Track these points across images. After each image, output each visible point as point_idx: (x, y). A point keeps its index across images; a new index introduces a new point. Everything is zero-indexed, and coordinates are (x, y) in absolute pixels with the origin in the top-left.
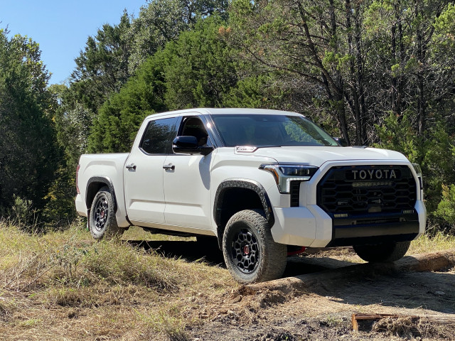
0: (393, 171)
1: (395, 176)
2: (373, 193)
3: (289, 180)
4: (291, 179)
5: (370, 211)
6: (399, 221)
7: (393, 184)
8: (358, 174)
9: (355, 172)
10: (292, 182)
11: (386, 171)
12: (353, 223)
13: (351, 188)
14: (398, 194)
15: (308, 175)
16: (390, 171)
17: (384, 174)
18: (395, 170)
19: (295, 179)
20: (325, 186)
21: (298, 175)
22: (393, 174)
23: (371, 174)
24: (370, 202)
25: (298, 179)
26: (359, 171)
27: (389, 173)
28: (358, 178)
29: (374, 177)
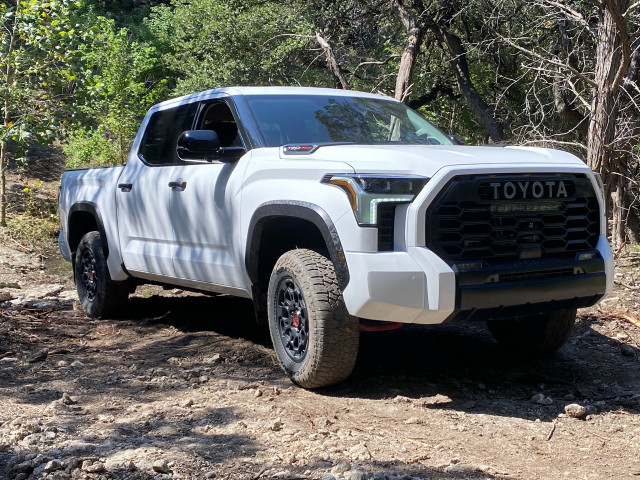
0: (562, 184)
1: (565, 192)
2: (528, 224)
3: (375, 202)
4: (379, 200)
5: (524, 255)
6: (572, 274)
7: (562, 208)
8: (500, 190)
9: (496, 185)
10: (380, 206)
11: (551, 184)
12: (493, 279)
13: (487, 215)
14: (572, 224)
15: (411, 193)
16: (557, 183)
17: (546, 188)
18: (565, 182)
19: (386, 200)
20: (442, 211)
21: (391, 192)
22: (562, 191)
23: (524, 190)
24: (521, 241)
25: (392, 200)
26: (503, 184)
27: (555, 188)
28: (502, 197)
29: (530, 196)
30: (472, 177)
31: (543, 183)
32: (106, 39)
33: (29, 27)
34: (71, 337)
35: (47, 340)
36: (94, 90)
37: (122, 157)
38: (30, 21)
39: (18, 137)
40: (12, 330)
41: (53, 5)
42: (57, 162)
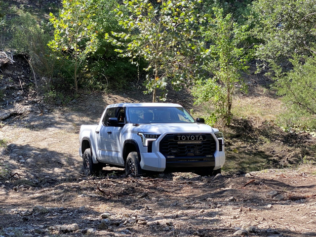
0: (201, 136)
3: (147, 140)
8: (181, 138)
9: (179, 136)
11: (197, 136)
13: (177, 144)
15: (156, 138)
16: (199, 136)
17: (196, 138)
19: (150, 140)
21: (152, 138)
22: (201, 138)
23: (188, 138)
26: (181, 136)
27: (199, 138)
28: (181, 139)
29: (190, 139)
30: (173, 134)
31: (195, 136)
32: (216, 23)
33: (167, 18)
34: (166, 191)
35: (154, 192)
36: (204, 54)
37: (228, 97)
38: (168, 14)
39: (160, 86)
40: (136, 186)
41: (183, 3)
42: (190, 102)
